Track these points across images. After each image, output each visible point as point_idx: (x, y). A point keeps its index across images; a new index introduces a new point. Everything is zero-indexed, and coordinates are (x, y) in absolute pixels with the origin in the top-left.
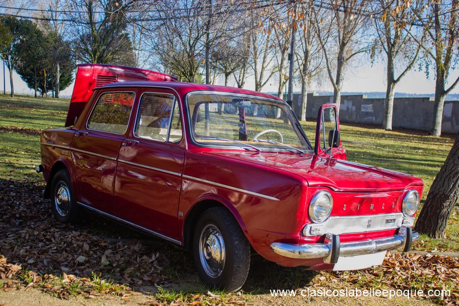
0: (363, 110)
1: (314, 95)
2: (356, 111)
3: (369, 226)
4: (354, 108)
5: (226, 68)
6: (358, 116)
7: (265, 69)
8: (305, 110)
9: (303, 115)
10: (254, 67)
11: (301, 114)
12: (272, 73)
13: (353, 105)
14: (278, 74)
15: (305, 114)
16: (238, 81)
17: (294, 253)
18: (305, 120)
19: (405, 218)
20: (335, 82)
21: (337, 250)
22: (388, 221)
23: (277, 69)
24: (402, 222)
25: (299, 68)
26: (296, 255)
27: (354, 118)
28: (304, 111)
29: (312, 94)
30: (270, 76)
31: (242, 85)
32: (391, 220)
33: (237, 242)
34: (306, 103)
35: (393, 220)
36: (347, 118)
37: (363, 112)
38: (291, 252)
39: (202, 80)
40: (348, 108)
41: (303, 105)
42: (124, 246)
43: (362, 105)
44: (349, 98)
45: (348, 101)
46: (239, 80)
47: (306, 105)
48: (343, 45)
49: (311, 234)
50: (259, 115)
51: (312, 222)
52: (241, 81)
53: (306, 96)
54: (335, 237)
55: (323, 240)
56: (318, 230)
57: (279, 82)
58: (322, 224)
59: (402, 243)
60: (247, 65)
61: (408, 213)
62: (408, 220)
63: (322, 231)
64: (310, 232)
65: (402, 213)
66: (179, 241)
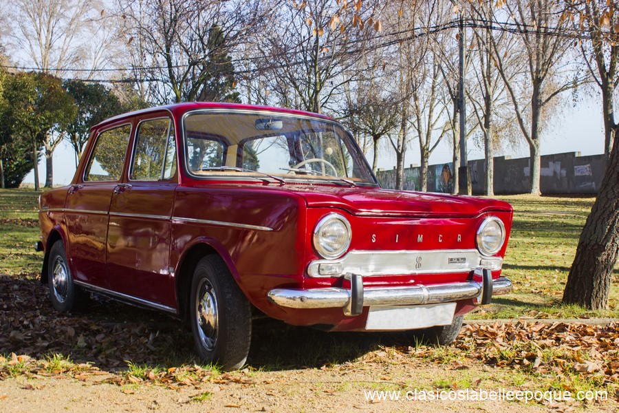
0: (577, 174)
1: (506, 159)
2: (567, 176)
3: (419, 266)
4: (564, 172)
5: (373, 128)
6: (571, 183)
7: (435, 127)
8: (492, 180)
9: (489, 188)
10: (417, 126)
11: (487, 186)
12: (444, 131)
13: (562, 167)
14: (451, 132)
15: (492, 186)
16: (397, 147)
18: (492, 193)
19: (483, 257)
20: (530, 135)
21: (359, 296)
23: (450, 126)
24: (479, 262)
25: (480, 122)
26: (296, 303)
27: (565, 187)
28: (490, 182)
29: (503, 157)
30: (441, 136)
31: (403, 151)
32: (458, 259)
33: (230, 295)
34: (492, 169)
35: (462, 259)
36: (555, 187)
37: (577, 176)
38: (290, 298)
40: (555, 173)
41: (489, 173)
42: (123, 329)
43: (575, 167)
44: (555, 158)
45: (554, 162)
46: (399, 146)
47: (492, 173)
48: (537, 82)
49: (320, 274)
51: (321, 258)
52: (401, 148)
53: (492, 161)
54: (354, 277)
55: (340, 282)
56: (331, 268)
57: (453, 143)
58: (337, 261)
59: (479, 292)
60: (408, 125)
61: (488, 251)
62: (489, 261)
63: (337, 270)
64: (319, 271)
65: (477, 250)
66: (174, 309)
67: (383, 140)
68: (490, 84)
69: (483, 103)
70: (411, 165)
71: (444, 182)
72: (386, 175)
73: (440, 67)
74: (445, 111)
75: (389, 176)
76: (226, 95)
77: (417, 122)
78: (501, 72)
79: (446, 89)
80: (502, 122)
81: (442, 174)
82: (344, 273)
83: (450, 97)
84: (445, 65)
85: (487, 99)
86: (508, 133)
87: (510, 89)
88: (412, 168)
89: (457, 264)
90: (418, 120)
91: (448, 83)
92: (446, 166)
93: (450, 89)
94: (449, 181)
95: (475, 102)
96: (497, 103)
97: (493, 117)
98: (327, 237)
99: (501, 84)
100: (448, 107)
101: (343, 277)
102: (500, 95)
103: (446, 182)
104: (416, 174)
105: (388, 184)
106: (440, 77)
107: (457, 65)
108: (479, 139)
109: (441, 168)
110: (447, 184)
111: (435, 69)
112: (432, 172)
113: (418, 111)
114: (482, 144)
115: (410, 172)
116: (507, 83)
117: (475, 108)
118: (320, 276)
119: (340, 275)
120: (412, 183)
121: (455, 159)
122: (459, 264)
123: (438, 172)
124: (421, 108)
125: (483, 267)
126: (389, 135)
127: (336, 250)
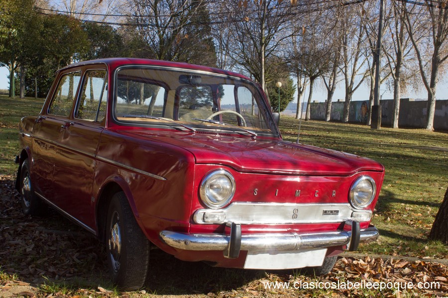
1: (410, 100)
3: (295, 217)
7: (357, 73)
9: (395, 122)
10: (344, 71)
12: (364, 77)
14: (370, 77)
15: (397, 121)
16: (328, 86)
17: (179, 243)
18: (397, 127)
19: (355, 210)
20: (429, 85)
21: (236, 242)
22: (325, 213)
23: (369, 73)
24: (351, 214)
25: (392, 72)
26: (181, 245)
28: (397, 117)
29: (408, 99)
30: (362, 81)
31: (332, 89)
32: (332, 212)
34: (398, 108)
35: (335, 211)
36: (445, 124)
38: (176, 241)
39: (293, 86)
40: (446, 114)
41: (395, 110)
44: (447, 102)
45: (446, 106)
46: (330, 85)
47: (398, 111)
48: (438, 44)
49: (204, 221)
50: (349, 122)
51: (206, 207)
52: (331, 86)
53: (399, 102)
54: (234, 225)
55: (222, 229)
56: (214, 216)
57: (370, 86)
58: (221, 210)
59: (347, 241)
60: (338, 69)
61: (359, 205)
62: (359, 213)
63: (220, 219)
64: (204, 219)
65: (349, 205)
66: (94, 231)
67: (319, 81)
68: (401, 43)
69: (395, 58)
70: (339, 100)
71: (362, 114)
72: (319, 106)
73: (365, 28)
74: (367, 61)
75: (322, 107)
76: (203, 39)
77: (344, 68)
78: (411, 35)
79: (368, 44)
80: (409, 73)
81: (361, 109)
82: (226, 221)
83: (371, 51)
84: (368, 27)
85: (399, 54)
86: (413, 81)
87: (416, 49)
88: (339, 102)
89: (330, 216)
90: (346, 67)
91: (370, 40)
92: (364, 103)
93: (371, 45)
94: (366, 114)
95: (389, 57)
96: (407, 58)
97: (402, 69)
98: (214, 189)
99: (410, 43)
100: (369, 58)
101: (225, 224)
102: (408, 53)
103: (364, 114)
104: (342, 107)
105: (321, 113)
106: (365, 35)
107: (377, 28)
108: (391, 85)
109: (361, 104)
110: (364, 116)
111: (361, 29)
112: (354, 107)
113: (346, 60)
114: (392, 88)
115: (337, 105)
116: (414, 44)
117: (389, 61)
118: (204, 223)
119: (223, 222)
120: (338, 113)
121: (371, 98)
122: (333, 216)
123: (358, 107)
124: (349, 58)
125: (353, 219)
126: (323, 77)
127: (219, 201)
